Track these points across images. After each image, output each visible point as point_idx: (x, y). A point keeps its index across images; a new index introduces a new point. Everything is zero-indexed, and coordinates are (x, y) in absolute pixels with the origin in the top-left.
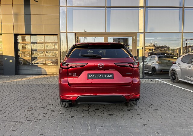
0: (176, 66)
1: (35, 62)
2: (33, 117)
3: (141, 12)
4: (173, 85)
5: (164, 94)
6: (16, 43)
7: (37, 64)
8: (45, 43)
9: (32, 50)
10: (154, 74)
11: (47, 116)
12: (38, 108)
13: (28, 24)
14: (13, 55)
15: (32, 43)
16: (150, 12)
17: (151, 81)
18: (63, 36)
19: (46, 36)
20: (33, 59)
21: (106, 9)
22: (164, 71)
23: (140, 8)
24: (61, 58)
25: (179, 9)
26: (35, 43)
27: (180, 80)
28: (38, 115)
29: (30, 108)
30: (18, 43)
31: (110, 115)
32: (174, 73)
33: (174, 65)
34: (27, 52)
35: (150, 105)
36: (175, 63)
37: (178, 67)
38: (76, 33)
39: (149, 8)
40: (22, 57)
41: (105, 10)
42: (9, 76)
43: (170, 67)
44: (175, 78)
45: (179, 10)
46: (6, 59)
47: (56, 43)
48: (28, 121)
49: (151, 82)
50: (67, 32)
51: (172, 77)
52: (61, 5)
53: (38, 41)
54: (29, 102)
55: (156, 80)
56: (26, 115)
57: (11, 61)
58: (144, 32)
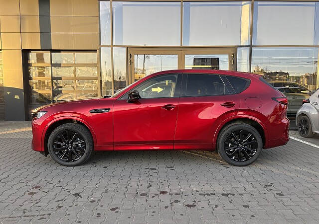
0: (310, 108)
1: (57, 98)
2: (37, 208)
3: (246, 9)
4: (305, 142)
6: (26, 65)
8: (75, 65)
9: (53, 78)
11: (64, 207)
12: (51, 186)
13: (45, 33)
14: (20, 86)
15: (52, 65)
18: (105, 54)
19: (77, 54)
21: (182, 4)
23: (243, 3)
24: (101, 92)
26: (59, 65)
27: (317, 134)
28: (46, 204)
29: (36, 188)
30: (30, 65)
31: (188, 206)
32: (305, 119)
33: (305, 106)
34: (46, 81)
35: (267, 184)
36: (308, 101)
37: (312, 109)
38: (128, 48)
39: (259, 3)
40: (37, 90)
41: (180, 7)
42: (13, 123)
43: (299, 109)
44: (307, 129)
45: (315, 5)
46: (8, 93)
47: (95, 65)
48: (26, 218)
50: (112, 46)
51: (302, 128)
53: (64, 62)
54: (37, 174)
56: (24, 203)
57: (17, 97)
58: (251, 46)
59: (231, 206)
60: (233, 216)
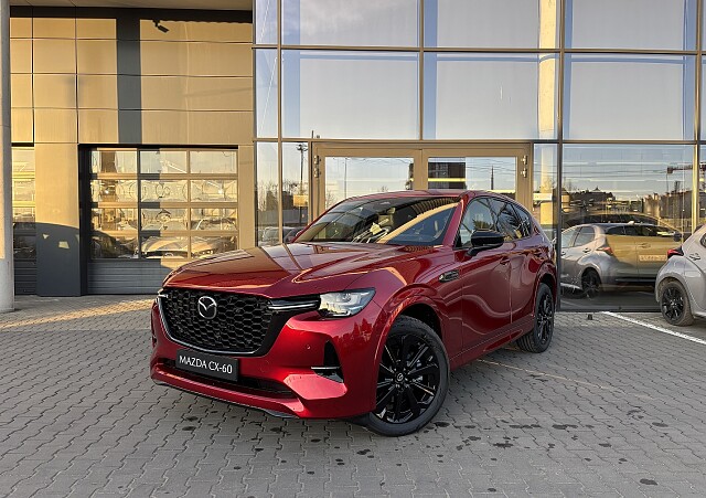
0: (684, 265)
3: (548, 68)
5: (660, 368)
6: (85, 176)
7: (159, 253)
8: (189, 176)
9: (141, 205)
10: (592, 295)
13: (130, 109)
14: (72, 221)
15: (141, 176)
16: (580, 70)
17: (590, 318)
18: (266, 154)
19: (194, 153)
20: (145, 236)
21: (422, 56)
22: (630, 283)
23: (541, 56)
25: (681, 58)
26: (154, 177)
27: (701, 314)
29: (190, 419)
30: (92, 176)
31: (499, 445)
32: (675, 289)
35: (631, 408)
36: (679, 253)
38: (312, 143)
39: (574, 56)
40: (100, 229)
41: (418, 62)
42: (56, 299)
43: (659, 269)
44: (681, 308)
45: (683, 62)
46: (45, 236)
47: (231, 177)
49: (590, 323)
50: (280, 140)
51: (668, 306)
52: (259, 41)
53: (165, 171)
55: (605, 317)
57: (63, 245)
58: (559, 142)
59: (577, 444)
60: (588, 460)
